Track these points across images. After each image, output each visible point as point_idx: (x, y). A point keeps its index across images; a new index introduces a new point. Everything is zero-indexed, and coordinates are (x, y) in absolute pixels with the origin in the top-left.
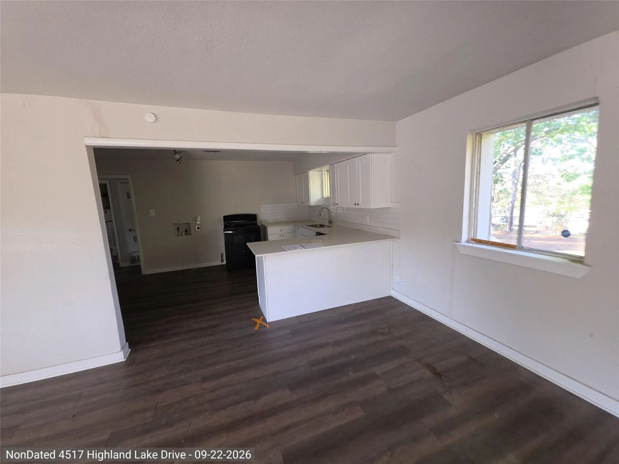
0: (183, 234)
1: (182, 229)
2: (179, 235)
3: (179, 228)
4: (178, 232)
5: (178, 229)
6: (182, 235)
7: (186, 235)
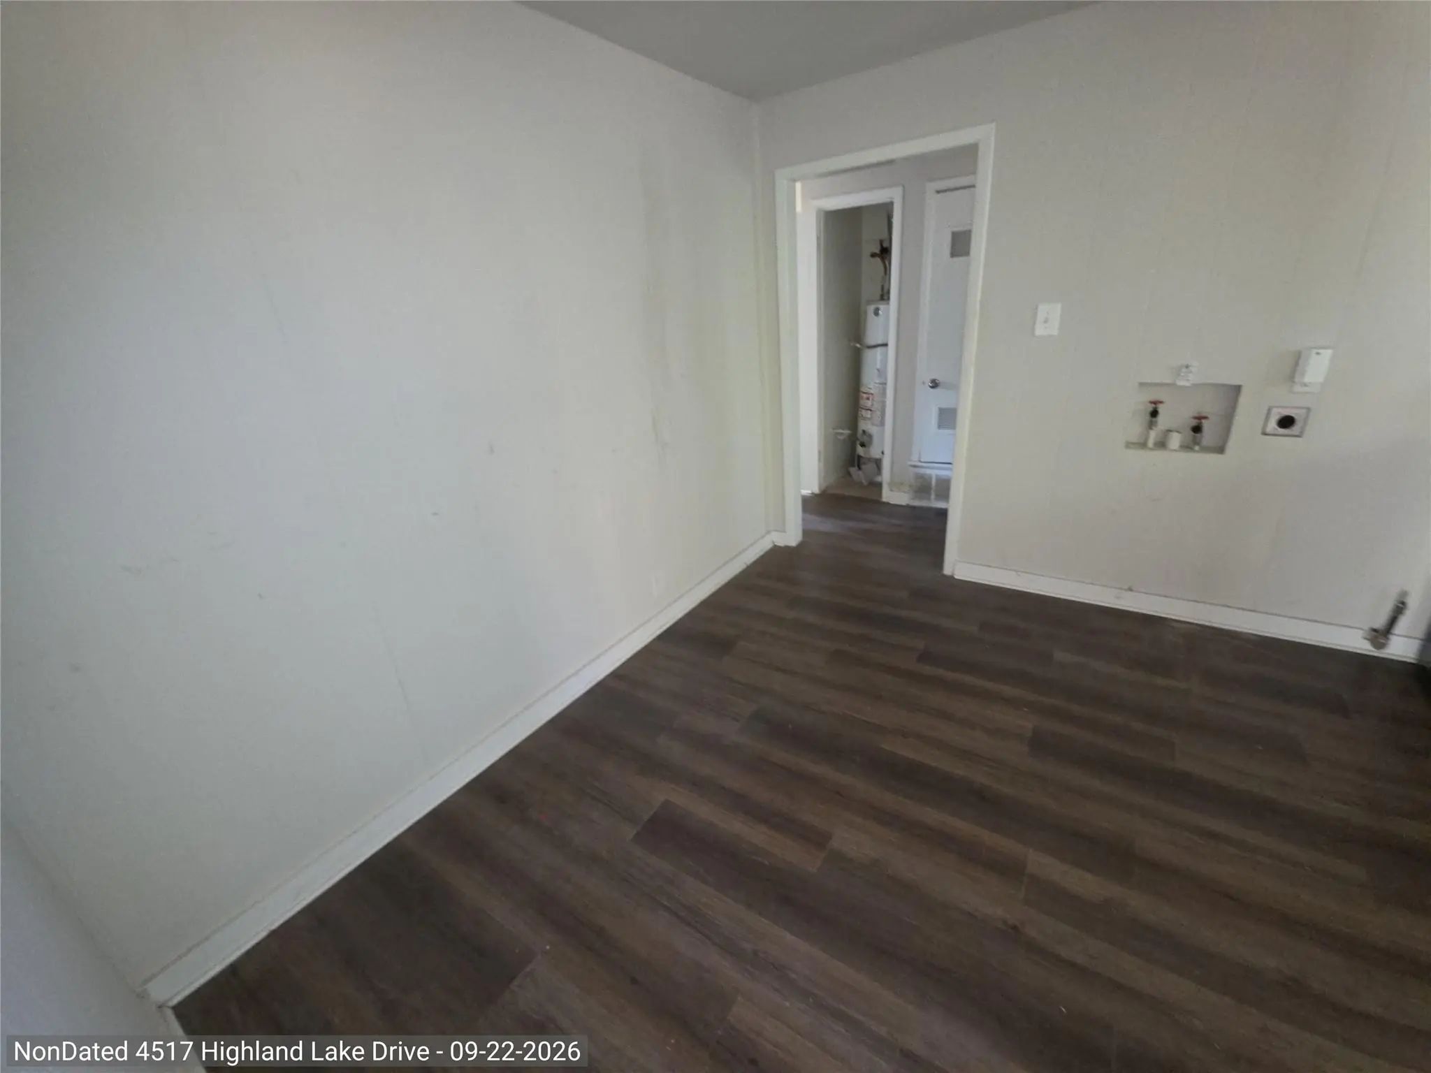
0: (1175, 441)
1: (1174, 416)
2: (1151, 443)
3: (1161, 409)
4: (1151, 425)
5: (1154, 413)
6: (1162, 444)
7: (1186, 447)
